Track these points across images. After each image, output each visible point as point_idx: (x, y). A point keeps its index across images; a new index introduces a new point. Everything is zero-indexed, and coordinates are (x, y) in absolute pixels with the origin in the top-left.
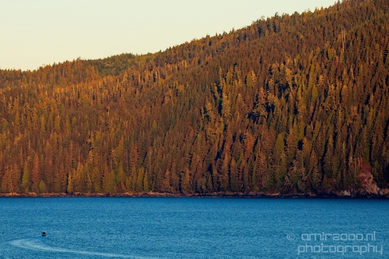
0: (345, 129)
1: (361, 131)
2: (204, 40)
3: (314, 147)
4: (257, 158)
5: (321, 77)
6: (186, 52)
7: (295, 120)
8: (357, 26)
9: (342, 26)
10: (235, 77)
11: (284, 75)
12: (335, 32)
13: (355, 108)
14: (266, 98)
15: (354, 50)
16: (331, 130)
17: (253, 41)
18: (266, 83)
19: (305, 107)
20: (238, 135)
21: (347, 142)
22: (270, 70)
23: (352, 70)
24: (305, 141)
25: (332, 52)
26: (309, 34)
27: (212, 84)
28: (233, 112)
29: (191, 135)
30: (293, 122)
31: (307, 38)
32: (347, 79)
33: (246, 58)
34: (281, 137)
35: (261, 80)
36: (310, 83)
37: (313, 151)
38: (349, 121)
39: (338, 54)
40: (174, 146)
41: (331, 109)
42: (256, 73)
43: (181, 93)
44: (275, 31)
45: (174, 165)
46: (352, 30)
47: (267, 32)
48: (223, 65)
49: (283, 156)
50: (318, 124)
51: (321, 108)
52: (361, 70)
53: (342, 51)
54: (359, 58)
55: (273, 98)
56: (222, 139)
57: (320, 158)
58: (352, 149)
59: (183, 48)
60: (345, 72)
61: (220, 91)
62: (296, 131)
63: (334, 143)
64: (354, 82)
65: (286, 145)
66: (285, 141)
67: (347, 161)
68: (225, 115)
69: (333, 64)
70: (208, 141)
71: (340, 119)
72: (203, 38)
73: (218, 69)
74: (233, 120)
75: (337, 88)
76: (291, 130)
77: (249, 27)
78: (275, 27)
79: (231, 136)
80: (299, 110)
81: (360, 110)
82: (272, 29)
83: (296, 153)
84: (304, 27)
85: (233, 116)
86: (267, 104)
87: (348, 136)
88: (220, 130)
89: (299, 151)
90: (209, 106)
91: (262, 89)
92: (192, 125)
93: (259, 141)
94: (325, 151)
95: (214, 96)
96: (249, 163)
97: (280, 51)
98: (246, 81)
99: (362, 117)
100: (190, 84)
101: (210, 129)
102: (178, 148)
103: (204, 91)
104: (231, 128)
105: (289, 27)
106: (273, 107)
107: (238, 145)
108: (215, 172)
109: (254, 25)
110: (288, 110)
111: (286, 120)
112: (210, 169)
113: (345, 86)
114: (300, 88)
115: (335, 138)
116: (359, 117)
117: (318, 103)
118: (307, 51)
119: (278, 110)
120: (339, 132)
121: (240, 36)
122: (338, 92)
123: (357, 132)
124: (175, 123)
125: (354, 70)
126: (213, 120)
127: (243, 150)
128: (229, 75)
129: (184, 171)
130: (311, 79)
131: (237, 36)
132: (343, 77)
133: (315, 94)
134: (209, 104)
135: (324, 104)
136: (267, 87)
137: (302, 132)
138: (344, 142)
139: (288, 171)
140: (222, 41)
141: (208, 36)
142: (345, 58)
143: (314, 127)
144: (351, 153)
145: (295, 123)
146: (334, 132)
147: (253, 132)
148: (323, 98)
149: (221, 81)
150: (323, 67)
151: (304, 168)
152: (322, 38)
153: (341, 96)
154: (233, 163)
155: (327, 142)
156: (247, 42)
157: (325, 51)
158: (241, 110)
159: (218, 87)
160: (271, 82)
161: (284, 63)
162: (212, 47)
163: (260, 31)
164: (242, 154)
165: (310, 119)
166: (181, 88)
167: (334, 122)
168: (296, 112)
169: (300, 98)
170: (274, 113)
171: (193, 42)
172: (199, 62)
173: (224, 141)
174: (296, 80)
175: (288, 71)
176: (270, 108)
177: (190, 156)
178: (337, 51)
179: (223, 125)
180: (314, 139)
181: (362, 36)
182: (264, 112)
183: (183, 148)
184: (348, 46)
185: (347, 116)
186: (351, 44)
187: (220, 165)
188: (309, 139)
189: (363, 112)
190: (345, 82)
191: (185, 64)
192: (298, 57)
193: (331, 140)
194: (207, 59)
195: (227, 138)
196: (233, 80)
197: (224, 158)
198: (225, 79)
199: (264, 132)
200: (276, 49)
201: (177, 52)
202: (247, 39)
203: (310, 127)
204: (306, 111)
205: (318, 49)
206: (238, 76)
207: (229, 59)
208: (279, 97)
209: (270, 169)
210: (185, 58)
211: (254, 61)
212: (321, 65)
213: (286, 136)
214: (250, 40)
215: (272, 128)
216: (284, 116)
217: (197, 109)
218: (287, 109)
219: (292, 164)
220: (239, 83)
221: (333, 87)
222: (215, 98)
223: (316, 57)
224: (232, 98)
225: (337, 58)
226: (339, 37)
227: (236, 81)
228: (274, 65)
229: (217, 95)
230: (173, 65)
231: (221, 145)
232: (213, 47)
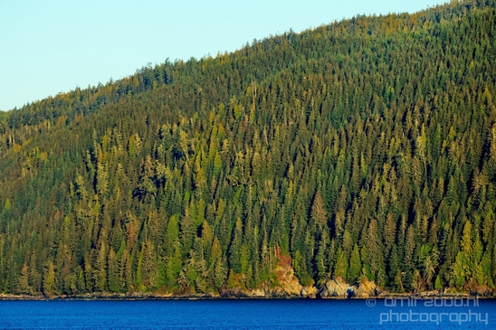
0: (257, 210)
1: (277, 211)
2: (73, 95)
3: (217, 233)
4: (144, 247)
5: (225, 142)
6: (50, 110)
7: (193, 197)
8: (270, 77)
9: (252, 76)
10: (113, 143)
11: (177, 140)
12: (243, 83)
13: (270, 183)
14: (155, 170)
15: (268, 107)
16: (239, 211)
17: (137, 96)
18: (154, 150)
19: (205, 181)
20: (117, 218)
21: (260, 227)
22: (160, 132)
23: (265, 132)
24: (206, 224)
25: (239, 109)
26: (210, 86)
27: (83, 151)
28: (111, 187)
29: (57, 217)
30: (190, 201)
31: (207, 91)
32: (260, 144)
33: (128, 117)
34: (174, 220)
35: (148, 145)
36: (212, 150)
37: (216, 238)
38: (263, 199)
39: (248, 112)
40: (34, 232)
41: (239, 183)
42: (141, 137)
43: (43, 163)
44: (166, 83)
45: (34, 258)
46: (265, 81)
47: (155, 83)
48: (98, 127)
49: (177, 245)
50: (222, 204)
51: (225, 183)
52: (277, 133)
53: (253, 109)
54: (274, 118)
55: (163, 170)
56: (97, 223)
57: (226, 247)
58: (266, 235)
59: (46, 104)
60: (256, 136)
61: (94, 159)
62: (193, 212)
63: (243, 228)
64: (269, 148)
65: (180, 230)
66: (180, 225)
67: (260, 250)
68: (102, 192)
69: (241, 125)
70: (79, 226)
71: (250, 197)
72: (72, 92)
73: (91, 131)
74: (111, 198)
75: (247, 156)
76: (187, 211)
77: (132, 78)
78: (165, 77)
79: (110, 221)
80: (197, 185)
81: (277, 185)
82: (162, 80)
83: (193, 241)
84: (203, 78)
85: (111, 193)
86: (156, 177)
87: (262, 218)
88: (94, 211)
89: (197, 239)
90: (80, 180)
91: (149, 158)
92: (57, 205)
93: (145, 225)
94: (232, 239)
95: (87, 167)
96: (133, 254)
97: (172, 108)
98: (128, 147)
99: (279, 194)
100: (55, 151)
101: (81, 210)
102: (40, 236)
103: (72, 160)
104: (109, 209)
105: (183, 77)
106: (164, 180)
107: (118, 229)
108: (88, 267)
109: (138, 75)
110: (184, 184)
111: (180, 198)
112: (82, 263)
113: (257, 154)
114: (198, 157)
115: (244, 222)
116: (275, 194)
117: (221, 176)
118: (208, 108)
119: (170, 184)
120: (250, 213)
121: (121, 89)
122: (247, 161)
123: (272, 214)
124: (35, 203)
125: (269, 133)
126: (84, 198)
127: (124, 237)
128: (106, 140)
129: (47, 265)
130: (212, 144)
131: (117, 88)
132: (255, 141)
133: (218, 165)
134: (80, 177)
135: (229, 177)
136: (156, 156)
137: (202, 213)
138: (256, 227)
139: (183, 264)
140: (96, 95)
141: (78, 89)
142: (257, 117)
143: (217, 206)
144: (265, 241)
145: (192, 202)
146: (243, 214)
147: (138, 214)
148: (229, 170)
149: (96, 148)
150: (228, 128)
151: (204, 261)
152: (226, 91)
153: (251, 167)
154: (112, 254)
155: (235, 225)
156: (129, 96)
157: (231, 109)
158: (122, 185)
159: (92, 156)
160: (161, 149)
161: (178, 124)
162: (83, 102)
163: (147, 82)
164: (123, 242)
165: (212, 197)
166: (43, 156)
167: (243, 200)
168: (194, 187)
169: (198, 169)
170: (166, 189)
171: (58, 96)
172: (67, 122)
173: (101, 226)
174: (193, 146)
175: (183, 135)
176: (160, 182)
177: (55, 246)
178: (246, 109)
179: (98, 205)
180: (217, 222)
181: (279, 89)
182: (151, 188)
183: (46, 234)
184: (259, 101)
185: (260, 192)
186: (264, 99)
187: (95, 257)
188: (210, 223)
189: (280, 188)
190: (256, 149)
191: (47, 124)
192: (196, 115)
193: (239, 223)
194: (77, 119)
195: (104, 222)
196: (111, 146)
197: (100, 249)
198: (101, 145)
199: (152, 214)
200: (167, 106)
201: (38, 109)
202: (130, 92)
203: (212, 208)
204: (206, 186)
205: (222, 106)
206: (118, 140)
207: (105, 119)
208: (173, 168)
209: (160, 262)
210: (48, 118)
211: (138, 121)
212: (225, 127)
213: (180, 218)
214: (133, 93)
215: (162, 209)
216: (177, 192)
217: (63, 184)
218: (181, 183)
219: (188, 255)
220: (119, 150)
221: (241, 155)
222: (88, 169)
223: (219, 116)
224: (110, 170)
225: (246, 117)
226: (249, 89)
227: (115, 147)
228: (164, 127)
229: (90, 165)
230: (32, 126)
231: (96, 232)
232: (86, 103)
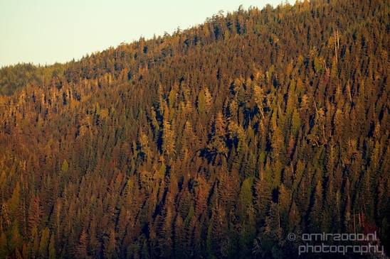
0: (339, 173)
1: (362, 174)
2: (136, 45)
3: (295, 198)
4: (214, 214)
5: (305, 98)
6: (111, 62)
7: (268, 159)
8: (355, 26)
9: (334, 26)
10: (182, 98)
11: (251, 95)
12: (324, 33)
13: (354, 143)
14: (227, 129)
15: (353, 59)
16: (319, 174)
17: (207, 47)
18: (226, 106)
19: (282, 141)
20: (186, 181)
21: (342, 191)
22: (232, 87)
23: (348, 88)
24: (283, 189)
25: (320, 62)
26: (288, 36)
27: (148, 108)
28: (178, 148)
29: (118, 181)
30: (265, 163)
31: (284, 42)
32: (343, 101)
33: (198, 70)
34: (247, 183)
35: (219, 101)
36: (290, 106)
37: (294, 204)
38: (346, 161)
39: (329, 65)
40: (93, 197)
41: (319, 143)
42: (211, 92)
43: (104, 121)
44: (239, 32)
45: (93, 225)
46: (349, 30)
47: (227, 33)
48: (164, 81)
49: (251, 211)
50: (301, 166)
51: (304, 142)
52: (362, 88)
53: (335, 61)
54: (358, 71)
55: (236, 128)
56: (162, 187)
57: (304, 214)
58: (349, 201)
59: (107, 56)
60: (339, 91)
61: (160, 117)
62: (269, 174)
63: (324, 193)
64: (352, 105)
65: (254, 195)
66: (254, 189)
67: (343, 218)
68: (168, 153)
69: (321, 79)
70: (143, 190)
71: (332, 159)
72: (135, 43)
73: (156, 86)
74: (178, 159)
75: (328, 113)
76: (262, 174)
77: (202, 27)
78: (238, 26)
79: (176, 182)
80: (273, 145)
81: (361, 145)
82: (234, 29)
83: (269, 207)
84: (280, 27)
85: (178, 153)
86: (228, 136)
87: (344, 182)
88: (159, 174)
89: (273, 205)
90: (144, 139)
91: (220, 115)
92: (119, 167)
93: (216, 189)
94: (311, 204)
95: (152, 125)
96: (202, 221)
97: (245, 60)
98: (196, 104)
99: (364, 155)
100: (117, 107)
101: (145, 172)
102: (100, 200)
103: (136, 117)
104: (175, 172)
105: (258, 26)
106: (236, 140)
107: (186, 195)
108: (153, 235)
109: (208, 24)
110: (258, 145)
111: (255, 160)
112: (145, 230)
113: (339, 111)
114: (275, 114)
115: (325, 185)
116: (359, 156)
117: (300, 135)
118: (285, 61)
119: (243, 146)
120: (331, 177)
121: (190, 39)
122: (329, 119)
123: (356, 177)
124: (95, 164)
125: (352, 88)
126: (149, 160)
127: (192, 202)
128: (173, 95)
129: (108, 233)
130: (290, 100)
131: (185, 38)
132: (337, 97)
133: (296, 123)
134: (144, 136)
135: (309, 137)
136: (227, 112)
137: (278, 176)
138: (338, 192)
139: (258, 232)
140: (162, 46)
141: (142, 39)
142: (339, 71)
143: (295, 169)
144: (349, 207)
145: (267, 164)
146: (324, 177)
147: (207, 177)
148: (308, 128)
149: (161, 104)
150: (308, 83)
151: (281, 229)
152: (305, 43)
153: (333, 125)
154: (179, 221)
155: (314, 190)
156: (199, 47)
157: (310, 61)
158: (190, 145)
159: (157, 113)
160: (233, 105)
161: (252, 78)
162: (148, 54)
163: (217, 31)
164: (192, 208)
165: (290, 158)
166: (103, 114)
167: (324, 162)
168: (269, 148)
169: (275, 127)
170: (238, 149)
171: (121, 47)
172: (129, 77)
173: (166, 190)
174: (269, 102)
175: (258, 90)
176: (231, 142)
177: (116, 211)
178: (327, 61)
179: (164, 166)
180: (295, 186)
181: (363, 39)
182: (223, 148)
183: (107, 199)
184: (342, 53)
185: (343, 153)
186: (348, 50)
187: (160, 225)
188: (288, 187)
189: (365, 148)
190: (339, 105)
191: (108, 78)
192: (272, 69)
193: (319, 188)
194: (141, 72)
195: (170, 186)
196: (179, 103)
197: (165, 215)
198: (168, 101)
199: (223, 177)
200: (240, 58)
201: (98, 62)
202: (199, 43)
203: (289, 170)
204: (283, 147)
205: (301, 58)
206: (186, 96)
207: (172, 72)
208: (245, 126)
209: (232, 230)
210: (109, 71)
211: (208, 74)
212: (304, 81)
213: (254, 182)
214: (202, 44)
215: (234, 172)
216: (251, 153)
217: (126, 144)
218: (256, 143)
219: (263, 223)
220: (187, 107)
221: (322, 112)
222: (153, 128)
223: (297, 69)
224: (177, 128)
225: (328, 70)
226: (331, 40)
227: (183, 104)
228: (238, 81)
229: (155, 123)
230: (92, 80)
231: (161, 196)
232: (150, 54)
